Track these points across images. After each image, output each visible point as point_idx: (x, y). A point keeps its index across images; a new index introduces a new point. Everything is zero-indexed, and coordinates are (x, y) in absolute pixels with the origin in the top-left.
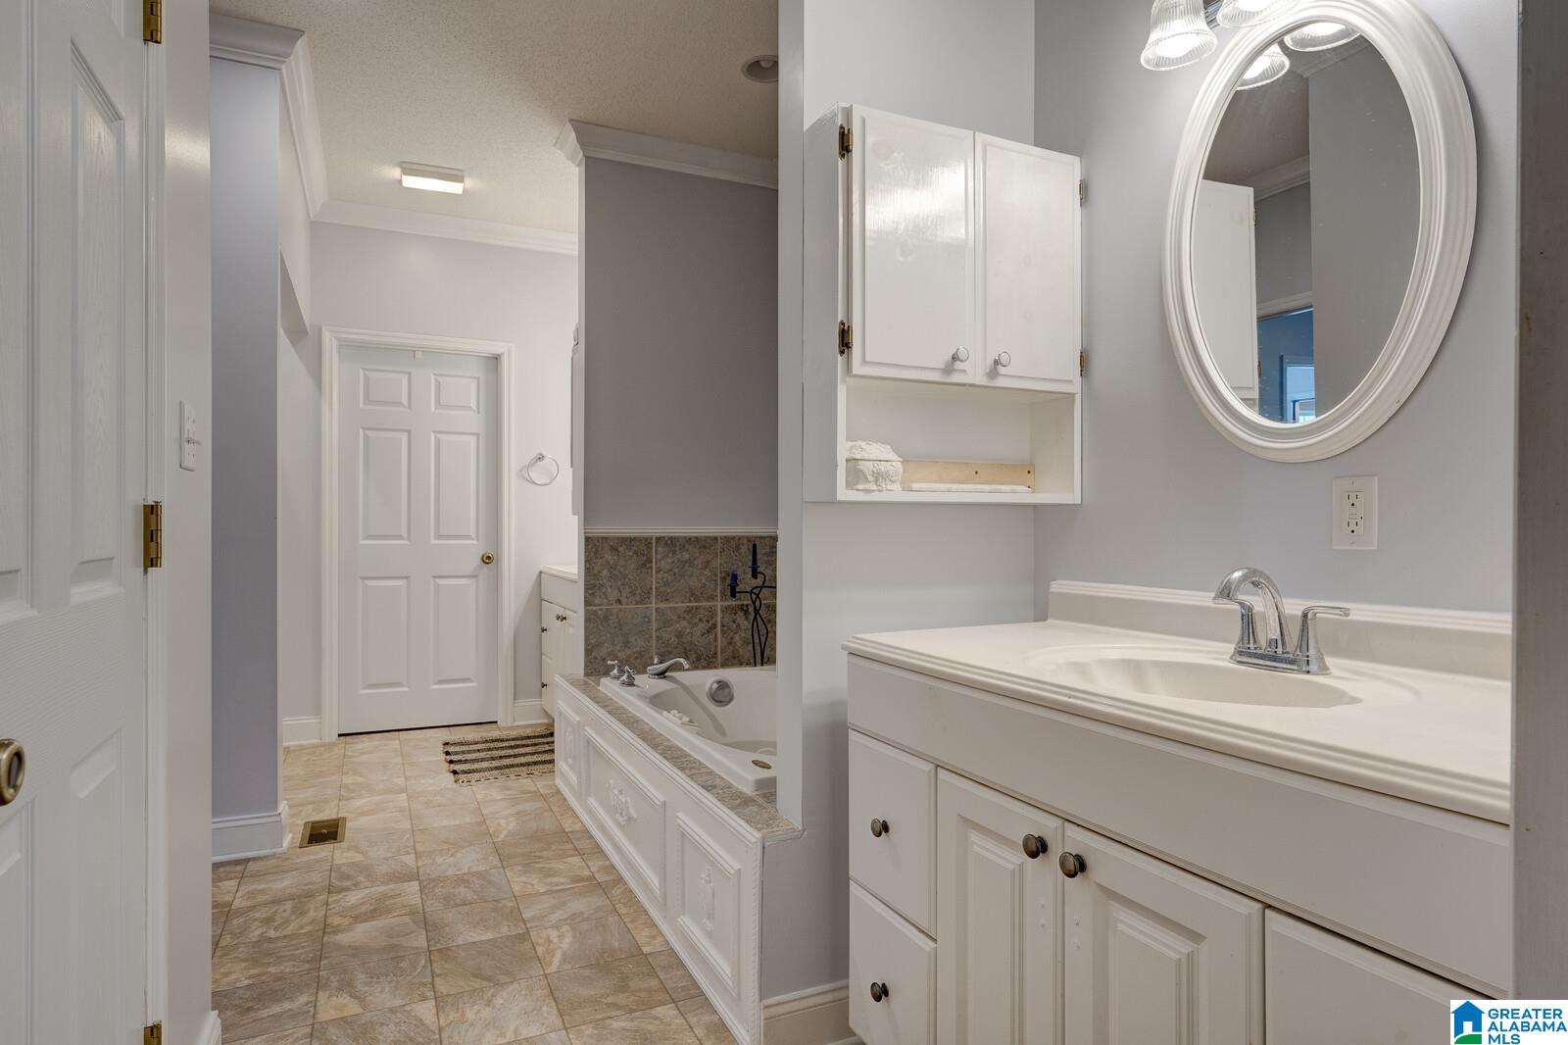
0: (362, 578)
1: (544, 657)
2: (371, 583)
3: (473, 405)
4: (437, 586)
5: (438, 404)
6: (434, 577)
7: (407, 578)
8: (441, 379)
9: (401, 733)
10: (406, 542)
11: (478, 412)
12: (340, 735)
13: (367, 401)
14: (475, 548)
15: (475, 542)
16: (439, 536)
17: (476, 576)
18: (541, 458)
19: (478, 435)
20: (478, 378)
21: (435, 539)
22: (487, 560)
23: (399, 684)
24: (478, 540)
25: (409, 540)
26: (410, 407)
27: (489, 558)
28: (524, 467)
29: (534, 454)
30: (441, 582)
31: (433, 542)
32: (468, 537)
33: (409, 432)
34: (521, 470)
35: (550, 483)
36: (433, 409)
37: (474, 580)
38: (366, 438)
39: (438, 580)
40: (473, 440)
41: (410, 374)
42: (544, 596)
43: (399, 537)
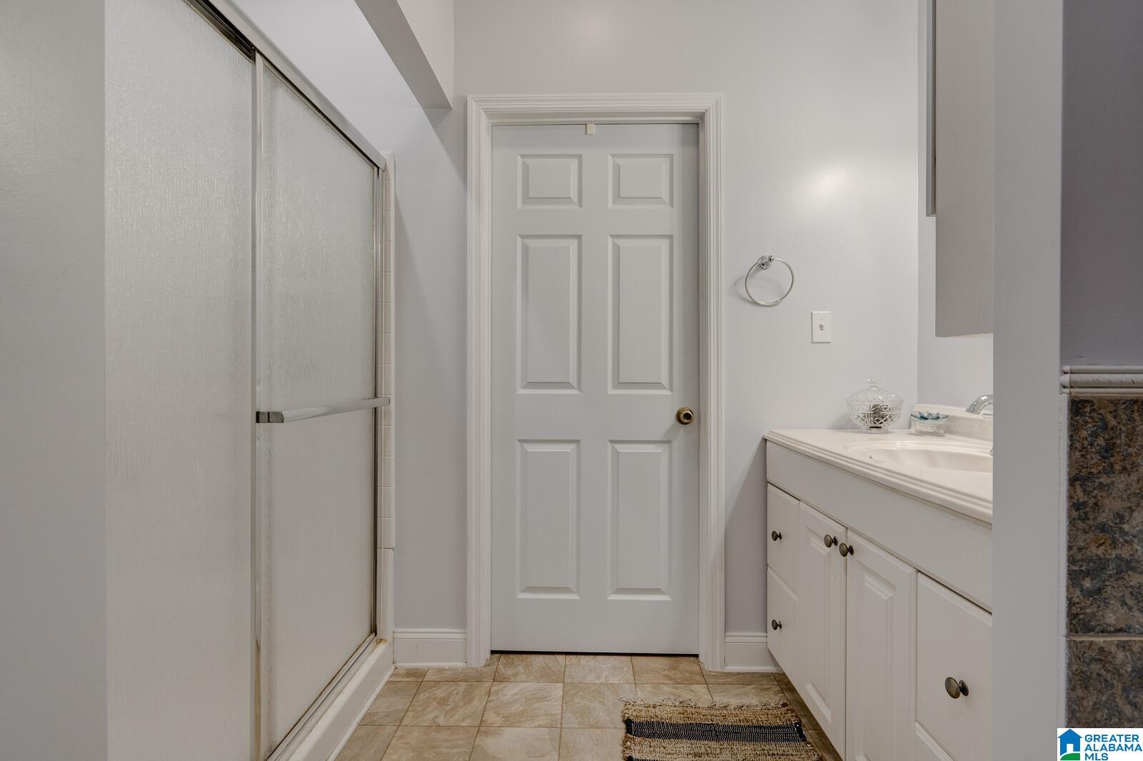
0: (520, 441)
1: (769, 570)
2: (531, 448)
3: (665, 195)
4: (616, 454)
5: (618, 197)
6: (612, 442)
7: (577, 442)
8: (620, 161)
9: (569, 657)
10: (576, 392)
11: (672, 204)
12: (493, 652)
13: (527, 198)
14: (667, 402)
15: (667, 392)
16: (619, 384)
17: (668, 442)
18: (763, 264)
19: (671, 237)
20: (671, 156)
21: (614, 387)
22: (684, 418)
23: (566, 590)
24: (671, 389)
25: (579, 389)
26: (580, 204)
27: (688, 416)
28: (740, 278)
29: (755, 259)
30: (622, 448)
31: (611, 391)
32: (658, 385)
33: (579, 237)
34: (735, 284)
35: (777, 303)
36: (610, 205)
37: (666, 446)
38: (526, 249)
39: (616, 446)
40: (664, 244)
41: (580, 157)
42: (769, 478)
43: (566, 385)
